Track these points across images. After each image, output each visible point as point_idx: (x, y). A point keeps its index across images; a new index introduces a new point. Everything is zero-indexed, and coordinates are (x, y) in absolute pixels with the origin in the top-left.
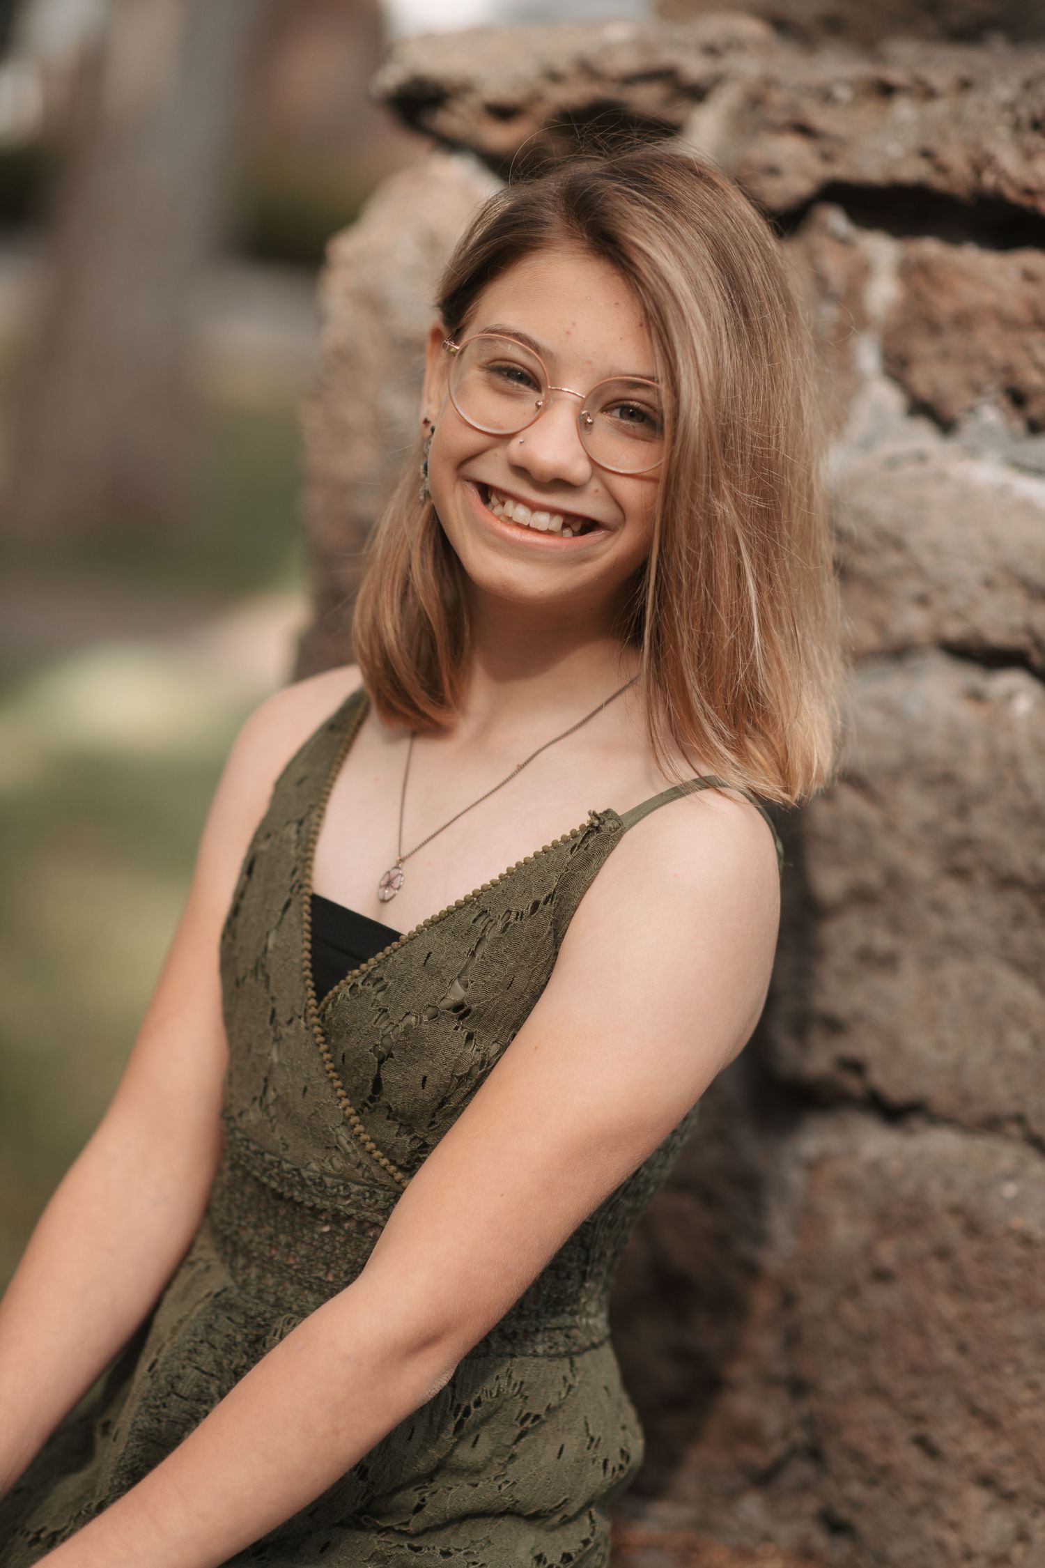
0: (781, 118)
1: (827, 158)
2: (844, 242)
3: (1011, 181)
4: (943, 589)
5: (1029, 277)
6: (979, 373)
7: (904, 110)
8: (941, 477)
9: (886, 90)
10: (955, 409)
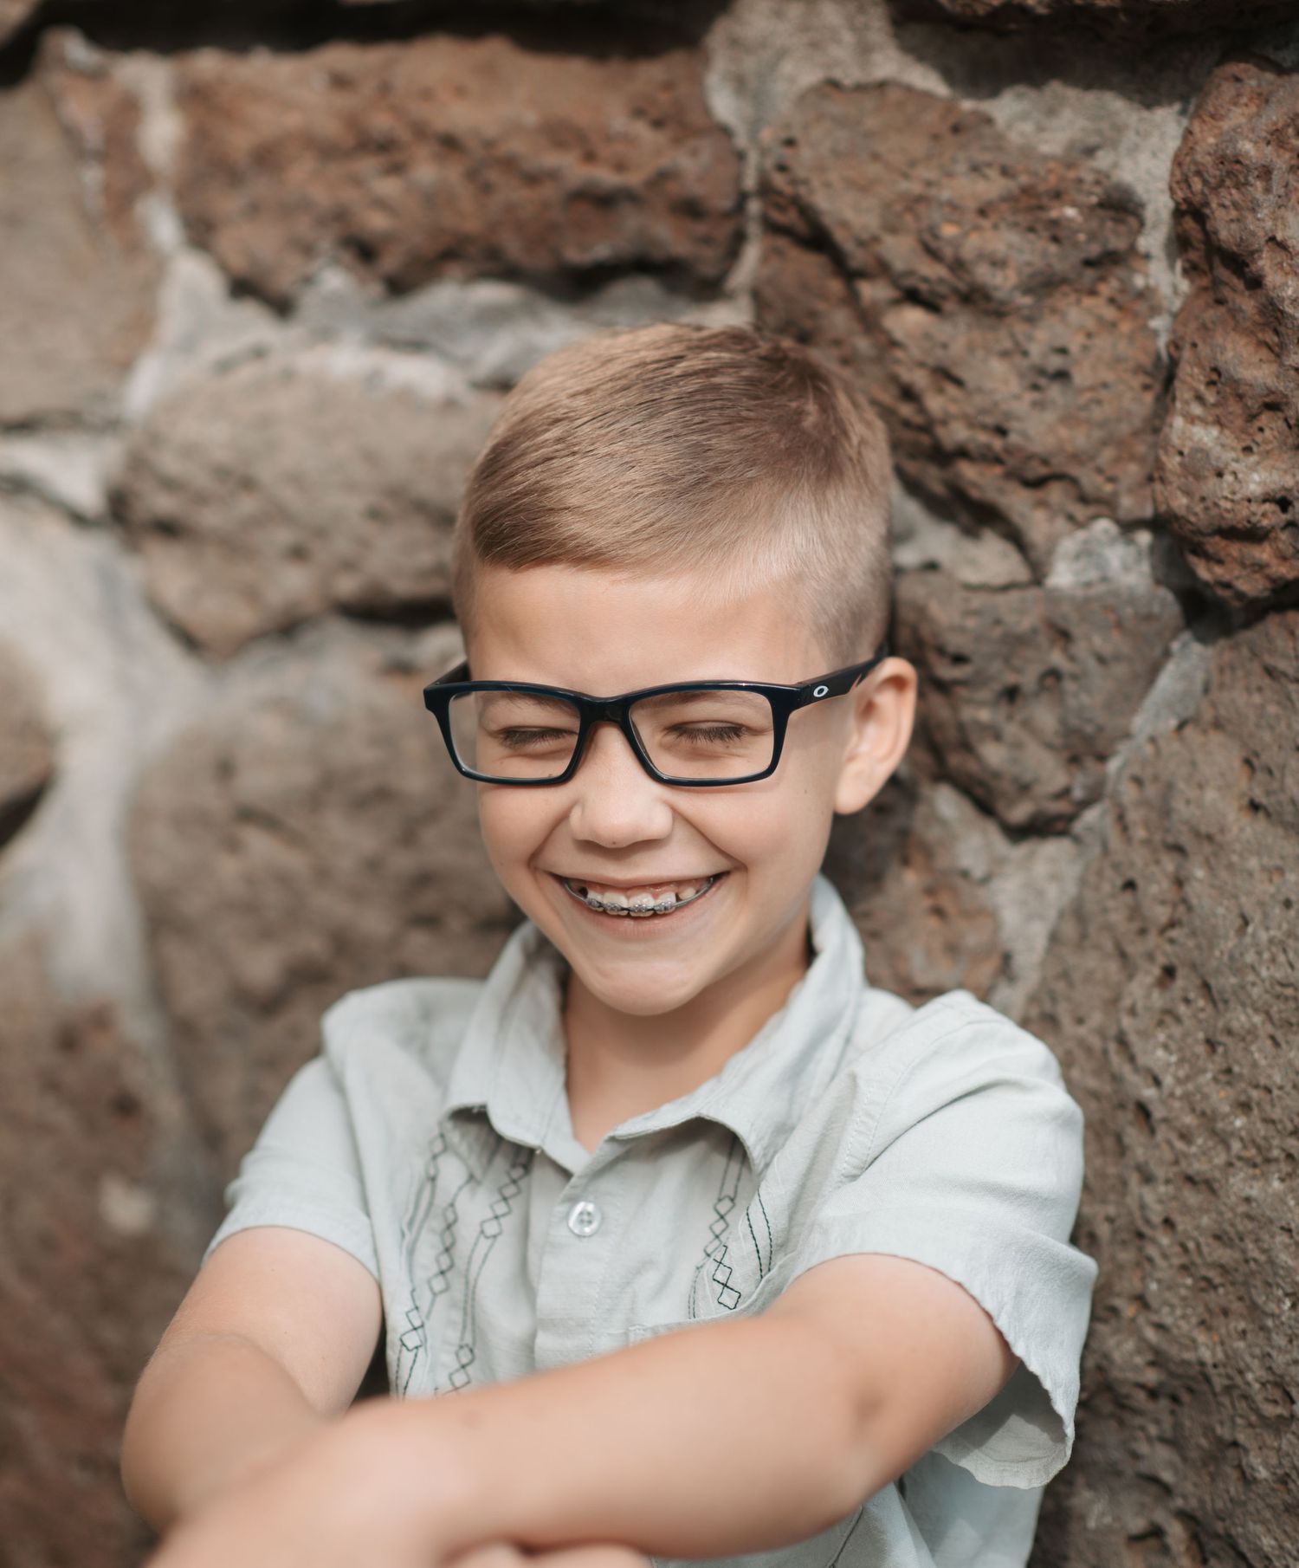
2: (96, 76)
4: (321, 533)
5: (340, 82)
6: (303, 226)
8: (288, 376)
10: (284, 281)
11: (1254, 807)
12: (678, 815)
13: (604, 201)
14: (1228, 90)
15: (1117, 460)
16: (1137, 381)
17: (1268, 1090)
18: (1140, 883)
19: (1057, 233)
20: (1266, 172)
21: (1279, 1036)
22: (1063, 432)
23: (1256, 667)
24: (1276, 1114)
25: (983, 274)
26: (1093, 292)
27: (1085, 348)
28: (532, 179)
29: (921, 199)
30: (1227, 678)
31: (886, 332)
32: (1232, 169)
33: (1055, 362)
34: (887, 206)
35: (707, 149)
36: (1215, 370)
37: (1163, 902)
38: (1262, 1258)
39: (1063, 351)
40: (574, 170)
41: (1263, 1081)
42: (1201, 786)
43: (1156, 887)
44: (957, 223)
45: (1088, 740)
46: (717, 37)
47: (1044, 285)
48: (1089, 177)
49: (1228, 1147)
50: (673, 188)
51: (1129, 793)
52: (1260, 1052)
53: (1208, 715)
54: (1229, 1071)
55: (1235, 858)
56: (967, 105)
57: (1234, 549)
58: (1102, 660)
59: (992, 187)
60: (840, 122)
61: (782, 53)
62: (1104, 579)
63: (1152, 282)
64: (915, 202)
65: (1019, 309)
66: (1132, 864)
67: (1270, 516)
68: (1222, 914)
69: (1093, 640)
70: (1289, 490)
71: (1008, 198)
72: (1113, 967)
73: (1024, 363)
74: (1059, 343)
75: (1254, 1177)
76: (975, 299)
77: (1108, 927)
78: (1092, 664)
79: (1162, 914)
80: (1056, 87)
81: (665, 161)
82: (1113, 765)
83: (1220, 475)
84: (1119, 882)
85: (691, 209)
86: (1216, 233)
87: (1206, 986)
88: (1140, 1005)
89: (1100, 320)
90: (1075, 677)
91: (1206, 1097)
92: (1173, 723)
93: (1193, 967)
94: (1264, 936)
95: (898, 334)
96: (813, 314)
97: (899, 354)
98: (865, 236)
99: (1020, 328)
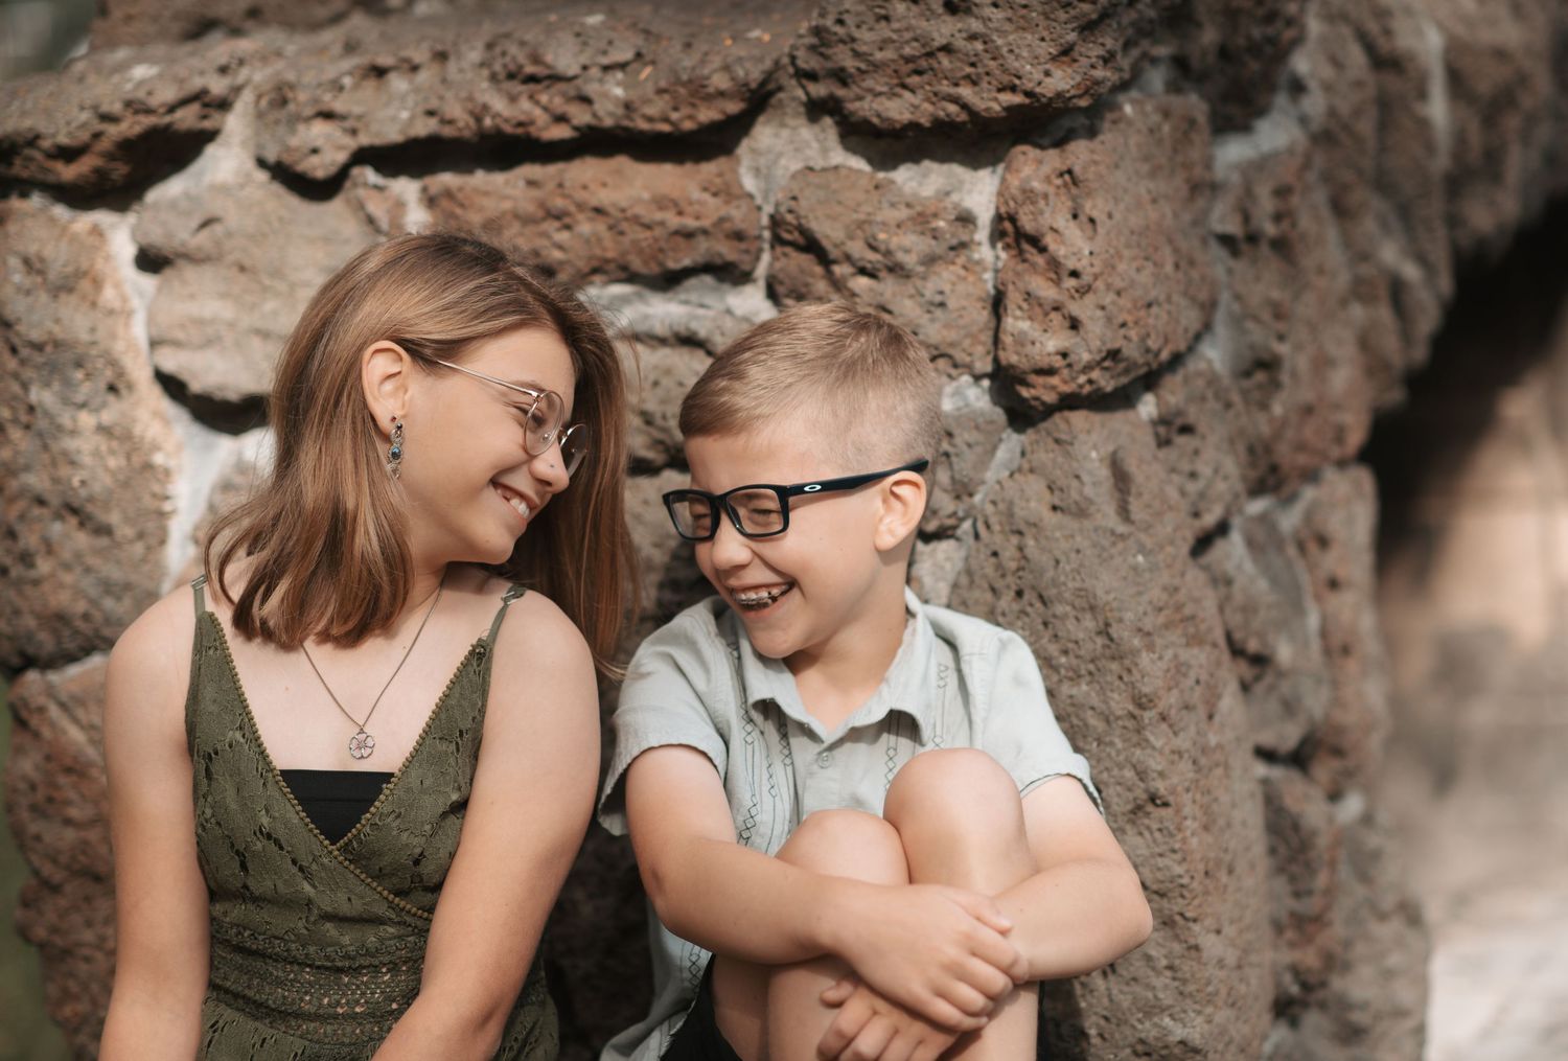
0: (309, 111)
1: (354, 132)
2: (379, 188)
3: (506, 120)
5: (532, 183)
7: (398, 83)
9: (379, 72)
11: (1055, 508)
12: (755, 553)
13: (689, 235)
14: (1021, 158)
15: (973, 345)
16: (979, 305)
17: (1076, 642)
18: (1000, 552)
19: (935, 235)
20: (1046, 196)
21: (1080, 616)
22: (945, 333)
23: (1050, 441)
24: (1082, 653)
25: (901, 257)
26: (953, 263)
27: (953, 291)
28: (648, 227)
29: (864, 222)
30: (1035, 447)
31: (849, 290)
32: (1029, 195)
33: (938, 298)
34: (847, 227)
35: (744, 204)
36: (1028, 294)
37: (1013, 560)
38: (1081, 724)
39: (941, 293)
40: (673, 221)
41: (1074, 638)
42: (1028, 501)
43: (1009, 554)
44: (887, 232)
45: (965, 485)
46: (743, 148)
47: (930, 260)
48: (950, 206)
49: (1058, 672)
50: (727, 226)
51: (989, 509)
52: (1071, 624)
53: (1026, 466)
54: (1056, 636)
55: (1049, 533)
56: (881, 175)
57: (1040, 380)
58: (969, 445)
59: (903, 213)
60: (818, 186)
61: (780, 155)
62: (967, 405)
63: (983, 256)
64: (860, 225)
65: (917, 274)
66: (995, 543)
67: (1058, 362)
68: (1045, 560)
69: (963, 436)
70: (1067, 348)
71: (911, 219)
72: (989, 596)
73: (922, 300)
74: (940, 289)
75: (1073, 686)
76: (896, 269)
77: (985, 576)
78: (965, 448)
79: (1013, 565)
80: (927, 164)
81: (723, 212)
82: (977, 498)
83: (1033, 343)
84: (989, 553)
85: (738, 236)
86: (1023, 227)
87: (1041, 597)
88: (1007, 611)
89: (959, 277)
90: (957, 455)
91: (1045, 650)
92: (1007, 473)
93: (1033, 588)
94: (1068, 568)
95: (857, 290)
96: (807, 285)
97: (858, 300)
98: (838, 242)
99: (919, 283)
